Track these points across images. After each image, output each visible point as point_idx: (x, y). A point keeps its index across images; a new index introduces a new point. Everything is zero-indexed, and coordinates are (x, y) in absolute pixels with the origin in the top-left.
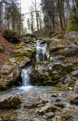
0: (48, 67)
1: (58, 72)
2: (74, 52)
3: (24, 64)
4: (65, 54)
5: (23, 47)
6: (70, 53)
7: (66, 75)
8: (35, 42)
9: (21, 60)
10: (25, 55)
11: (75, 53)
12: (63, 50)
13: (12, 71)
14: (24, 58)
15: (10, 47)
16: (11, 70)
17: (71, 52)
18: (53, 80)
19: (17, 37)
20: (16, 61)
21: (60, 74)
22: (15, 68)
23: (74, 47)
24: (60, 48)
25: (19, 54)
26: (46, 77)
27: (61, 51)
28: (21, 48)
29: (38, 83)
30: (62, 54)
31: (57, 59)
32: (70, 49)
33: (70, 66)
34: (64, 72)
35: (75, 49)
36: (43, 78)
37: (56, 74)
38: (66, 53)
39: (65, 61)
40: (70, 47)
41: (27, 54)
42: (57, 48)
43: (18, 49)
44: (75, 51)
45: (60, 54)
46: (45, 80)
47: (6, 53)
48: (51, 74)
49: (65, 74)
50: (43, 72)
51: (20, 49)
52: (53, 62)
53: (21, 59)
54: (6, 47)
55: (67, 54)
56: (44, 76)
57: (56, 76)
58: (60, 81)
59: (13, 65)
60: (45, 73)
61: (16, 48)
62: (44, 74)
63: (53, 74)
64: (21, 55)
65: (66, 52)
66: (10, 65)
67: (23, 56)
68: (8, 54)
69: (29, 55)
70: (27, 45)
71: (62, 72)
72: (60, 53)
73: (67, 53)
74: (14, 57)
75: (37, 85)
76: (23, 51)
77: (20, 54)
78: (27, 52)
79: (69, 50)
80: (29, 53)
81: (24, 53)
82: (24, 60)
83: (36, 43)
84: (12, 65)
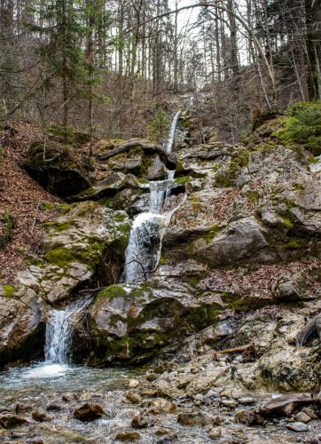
0: (133, 304)
1: (161, 324)
2: (245, 251)
3: (64, 292)
4: (211, 257)
5: (81, 221)
6: (230, 253)
7: (189, 336)
8: (147, 186)
9: (59, 274)
10: (77, 255)
11: (248, 255)
12: (207, 242)
13: (11, 319)
14: (71, 267)
15: (38, 221)
16: (10, 314)
17: (234, 251)
18: (137, 350)
19: (79, 168)
20: (40, 281)
21: (168, 331)
22: (27, 307)
23: (247, 231)
24: (199, 233)
25: (58, 252)
26: (117, 339)
27: (200, 245)
28: (73, 223)
29: (92, 358)
30: (200, 258)
31: (175, 277)
32: (230, 239)
33: (208, 305)
34: (183, 326)
35: (249, 241)
36: (108, 343)
37: (151, 331)
38: (217, 254)
39: (199, 285)
40: (232, 232)
41: (84, 254)
42: (186, 232)
43: (60, 230)
44: (248, 246)
45: (195, 256)
46: (110, 349)
47: (16, 250)
48: (134, 332)
49: (184, 331)
50: (111, 324)
51: (67, 228)
52: (157, 288)
53: (61, 271)
54: (20, 223)
55: (219, 257)
56: (111, 335)
57: (151, 338)
58: (161, 356)
59: (22, 299)
60: (116, 327)
61: (57, 225)
62: (112, 330)
63: (138, 331)
64: (65, 256)
65: (216, 249)
66: (12, 297)
67: (69, 259)
68: (19, 253)
69: (91, 257)
70: (98, 213)
71: (178, 324)
72: (194, 251)
73: (220, 252)
74: (40, 261)
75: (86, 364)
76: (73, 239)
77: (61, 251)
78: (84, 245)
79: (227, 242)
80: (94, 248)
81: (74, 248)
82: (68, 276)
83: (147, 190)
84: (18, 298)
